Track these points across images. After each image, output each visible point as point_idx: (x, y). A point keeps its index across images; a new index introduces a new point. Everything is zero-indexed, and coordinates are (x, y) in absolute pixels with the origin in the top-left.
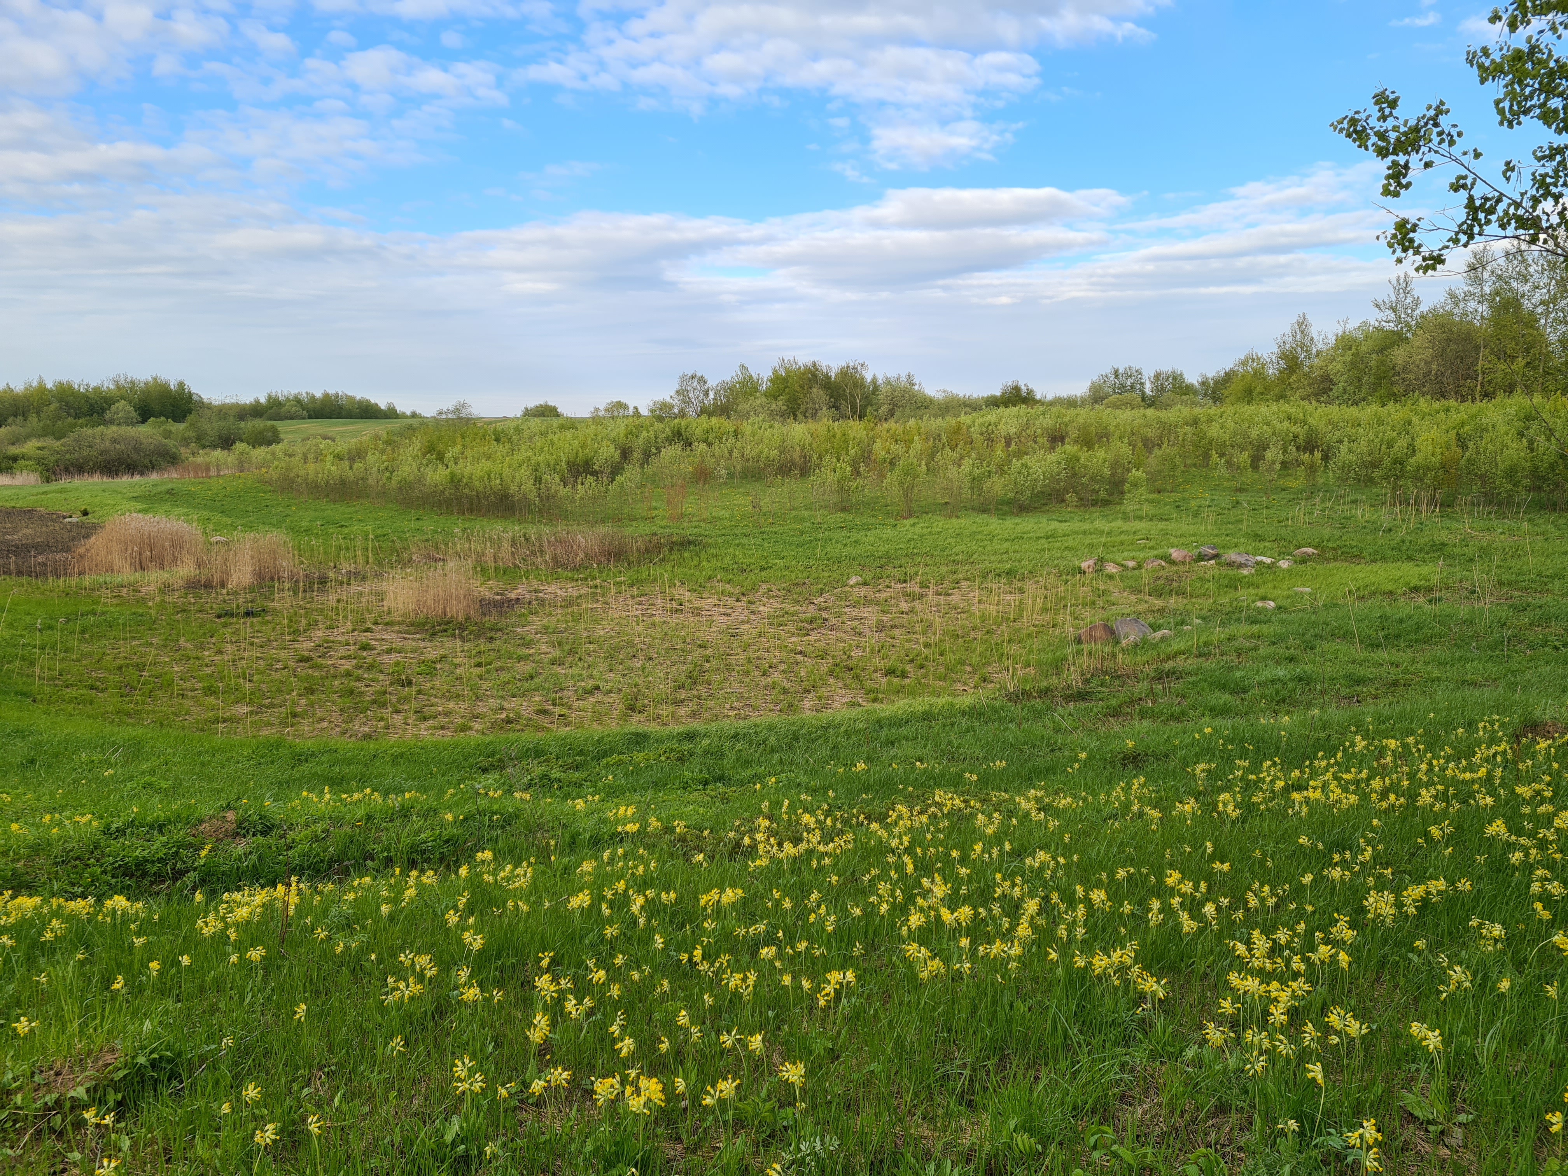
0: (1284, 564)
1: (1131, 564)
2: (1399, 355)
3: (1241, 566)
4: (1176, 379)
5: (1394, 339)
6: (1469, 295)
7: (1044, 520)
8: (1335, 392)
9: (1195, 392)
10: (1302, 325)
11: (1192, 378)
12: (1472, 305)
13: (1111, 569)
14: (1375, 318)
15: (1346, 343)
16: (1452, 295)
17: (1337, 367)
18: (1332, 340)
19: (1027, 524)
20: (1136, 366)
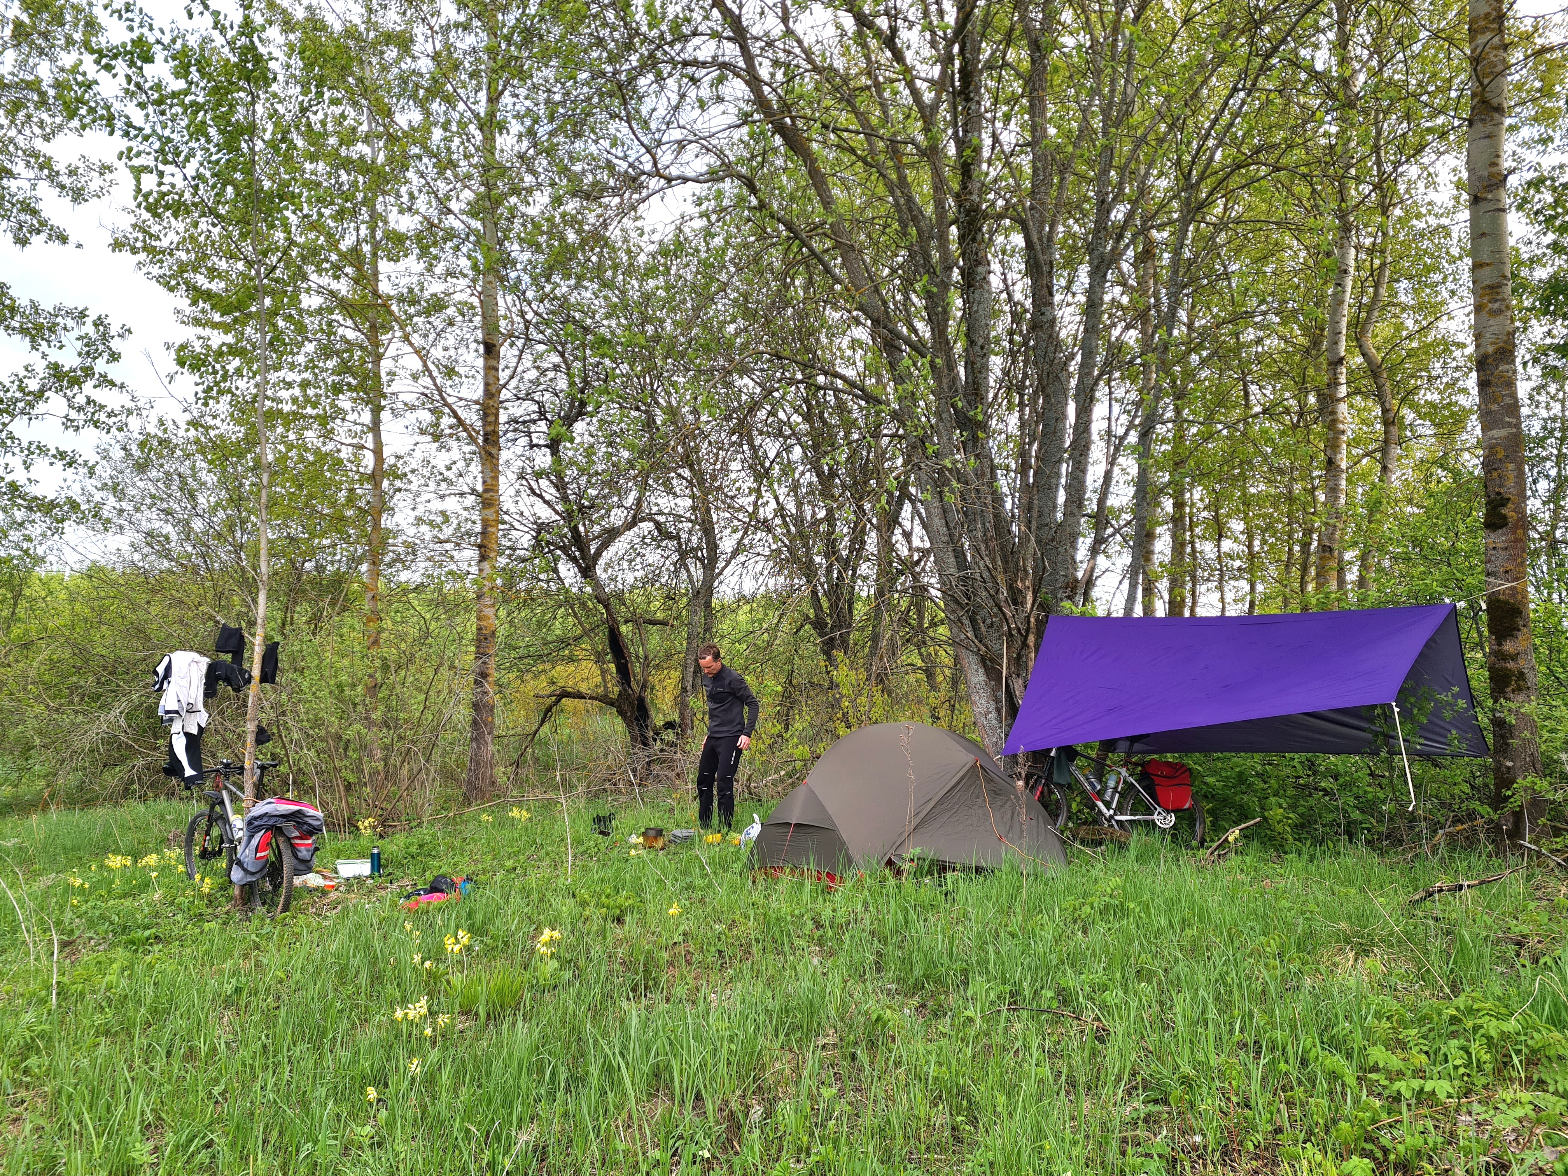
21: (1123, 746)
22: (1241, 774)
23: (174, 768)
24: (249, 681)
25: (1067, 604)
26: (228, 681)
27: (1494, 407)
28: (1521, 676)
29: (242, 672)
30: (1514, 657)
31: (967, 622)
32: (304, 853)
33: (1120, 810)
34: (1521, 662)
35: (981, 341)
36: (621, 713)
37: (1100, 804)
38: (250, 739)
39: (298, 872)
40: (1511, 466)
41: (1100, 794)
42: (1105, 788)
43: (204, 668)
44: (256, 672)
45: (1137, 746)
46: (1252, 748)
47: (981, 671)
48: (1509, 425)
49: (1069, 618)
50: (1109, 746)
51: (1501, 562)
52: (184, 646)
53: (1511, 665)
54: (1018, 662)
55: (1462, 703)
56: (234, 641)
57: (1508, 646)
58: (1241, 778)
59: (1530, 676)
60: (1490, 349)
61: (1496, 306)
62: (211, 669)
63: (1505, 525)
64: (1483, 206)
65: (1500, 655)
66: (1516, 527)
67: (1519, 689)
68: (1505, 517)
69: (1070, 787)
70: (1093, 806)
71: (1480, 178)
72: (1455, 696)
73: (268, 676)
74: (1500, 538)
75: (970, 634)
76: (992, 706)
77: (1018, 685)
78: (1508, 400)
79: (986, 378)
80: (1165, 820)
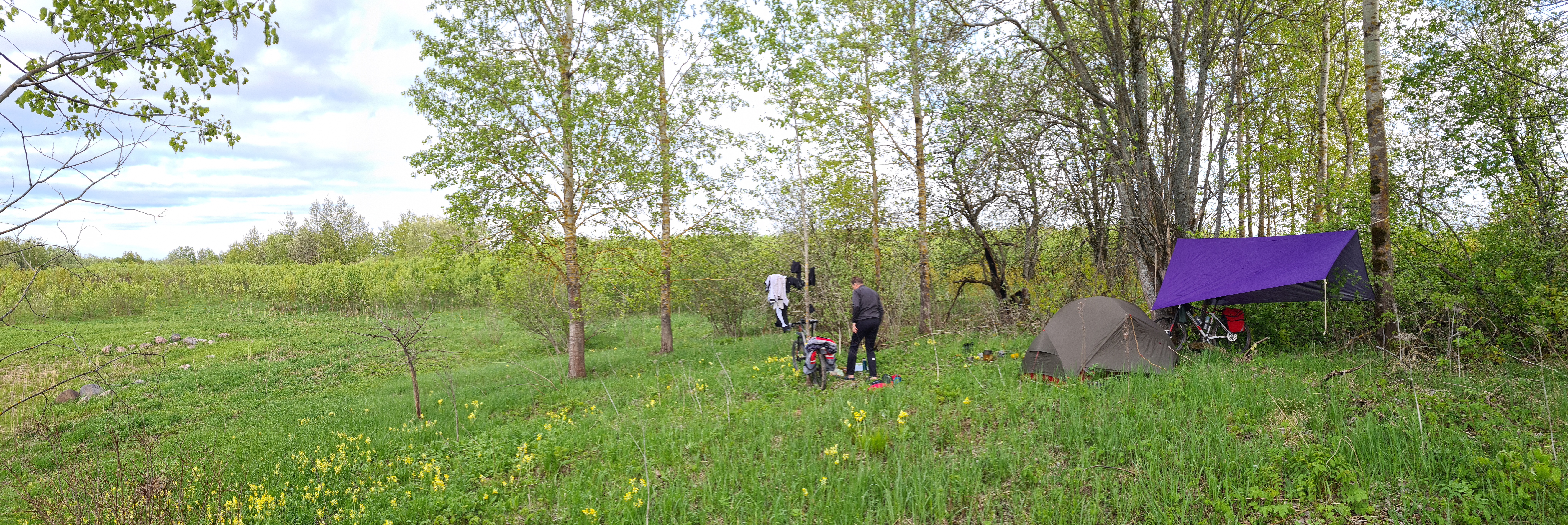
0: (210, 342)
1: (133, 346)
2: (288, 245)
3: (189, 344)
4: (210, 252)
5: (288, 238)
6: (312, 222)
7: (98, 323)
8: (266, 260)
9: (218, 259)
10: (254, 231)
11: (217, 252)
12: (313, 225)
13: (120, 350)
14: (282, 228)
15: (271, 238)
16: (306, 221)
17: (267, 248)
18: (266, 237)
19: (85, 327)
20: (190, 246)
21: (1214, 301)
22: (1269, 313)
23: (778, 324)
24: (804, 285)
25: (1189, 232)
26: (795, 285)
27: (1374, 136)
28: (1386, 263)
29: (801, 281)
30: (1383, 255)
31: (1138, 242)
32: (830, 361)
33: (1210, 333)
34: (1386, 257)
35: (1142, 100)
36: (993, 288)
37: (1202, 331)
38: (807, 310)
39: (828, 370)
40: (1381, 164)
41: (1202, 326)
42: (1204, 323)
43: (785, 281)
44: (806, 281)
45: (1220, 301)
46: (1272, 300)
47: (1146, 267)
48: (1380, 144)
49: (1191, 239)
50: (1208, 302)
51: (1377, 210)
52: (777, 272)
53: (1381, 258)
54: (1163, 261)
55: (1360, 277)
56: (797, 268)
57: (1380, 250)
58: (1269, 315)
59: (1390, 264)
60: (1372, 108)
61: (1375, 87)
62: (788, 280)
63: (1378, 192)
64: (1369, 38)
65: (1377, 254)
66: (1384, 193)
67: (1385, 270)
68: (1378, 188)
69: (1188, 322)
70: (1197, 332)
71: (1368, 24)
72: (1356, 275)
73: (812, 282)
74: (1376, 198)
75: (1140, 249)
76: (1151, 284)
77: (1163, 273)
78: (1380, 132)
79: (1146, 119)
80: (1232, 338)
